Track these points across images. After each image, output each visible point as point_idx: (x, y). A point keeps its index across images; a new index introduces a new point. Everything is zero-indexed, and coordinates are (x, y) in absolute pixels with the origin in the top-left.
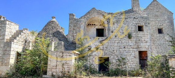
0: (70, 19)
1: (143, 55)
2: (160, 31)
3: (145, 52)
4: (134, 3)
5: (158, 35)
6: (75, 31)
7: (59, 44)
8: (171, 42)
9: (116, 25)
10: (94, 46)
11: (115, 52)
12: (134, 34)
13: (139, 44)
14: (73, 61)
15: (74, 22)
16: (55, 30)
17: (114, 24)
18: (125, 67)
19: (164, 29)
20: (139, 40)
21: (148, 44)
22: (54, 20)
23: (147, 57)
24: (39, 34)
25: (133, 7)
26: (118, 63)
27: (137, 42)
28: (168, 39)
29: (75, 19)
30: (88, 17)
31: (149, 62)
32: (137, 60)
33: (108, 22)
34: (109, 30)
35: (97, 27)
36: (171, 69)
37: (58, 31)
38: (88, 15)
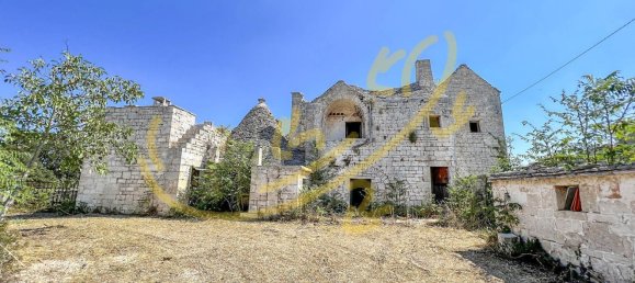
0: (293, 104)
1: (438, 177)
2: (474, 127)
3: (444, 170)
4: (421, 71)
5: (470, 135)
6: (302, 127)
7: (272, 153)
8: (497, 148)
9: (385, 115)
10: (342, 158)
11: (383, 168)
12: (421, 134)
13: (432, 153)
14: (300, 186)
15: (304, 110)
16: (264, 125)
17: (381, 113)
18: (403, 199)
19: (481, 122)
20: (432, 146)
21: (450, 153)
22: (262, 105)
23: (447, 179)
24: (233, 133)
25: (419, 78)
26: (388, 191)
27: (427, 149)
28: (490, 144)
29: (304, 104)
30: (329, 100)
31: (452, 188)
32: (428, 185)
33: (370, 110)
34: (371, 124)
35: (347, 119)
36: (496, 204)
37: (271, 127)
38: (329, 96)
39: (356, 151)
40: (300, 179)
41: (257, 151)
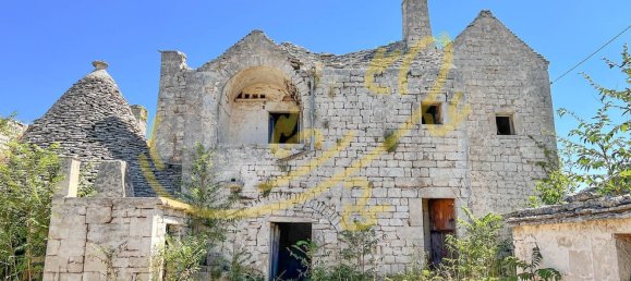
0: (163, 74)
1: (437, 214)
2: (504, 125)
3: (449, 203)
4: (409, 20)
5: (498, 139)
6: (180, 119)
7: (106, 170)
8: (543, 165)
9: (340, 98)
10: (255, 180)
11: (336, 201)
13: (425, 172)
14: (158, 238)
15: (179, 86)
16: (98, 115)
17: (332, 95)
18: (371, 262)
19: (516, 118)
20: (425, 158)
21: (458, 172)
22: (102, 74)
23: (452, 220)
24: (31, 129)
25: (407, 33)
26: (344, 246)
27: (417, 164)
28: (530, 155)
29: (184, 74)
30: (233, 67)
31: (461, 240)
32: (417, 233)
33: (312, 88)
34: (314, 116)
35: (272, 107)
37: (114, 119)
38: (234, 59)
39: (283, 168)
40: (158, 225)
41: (67, 166)
